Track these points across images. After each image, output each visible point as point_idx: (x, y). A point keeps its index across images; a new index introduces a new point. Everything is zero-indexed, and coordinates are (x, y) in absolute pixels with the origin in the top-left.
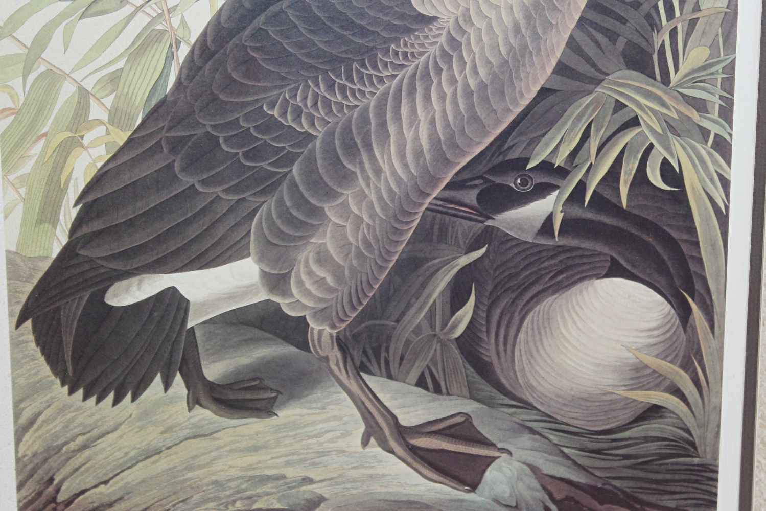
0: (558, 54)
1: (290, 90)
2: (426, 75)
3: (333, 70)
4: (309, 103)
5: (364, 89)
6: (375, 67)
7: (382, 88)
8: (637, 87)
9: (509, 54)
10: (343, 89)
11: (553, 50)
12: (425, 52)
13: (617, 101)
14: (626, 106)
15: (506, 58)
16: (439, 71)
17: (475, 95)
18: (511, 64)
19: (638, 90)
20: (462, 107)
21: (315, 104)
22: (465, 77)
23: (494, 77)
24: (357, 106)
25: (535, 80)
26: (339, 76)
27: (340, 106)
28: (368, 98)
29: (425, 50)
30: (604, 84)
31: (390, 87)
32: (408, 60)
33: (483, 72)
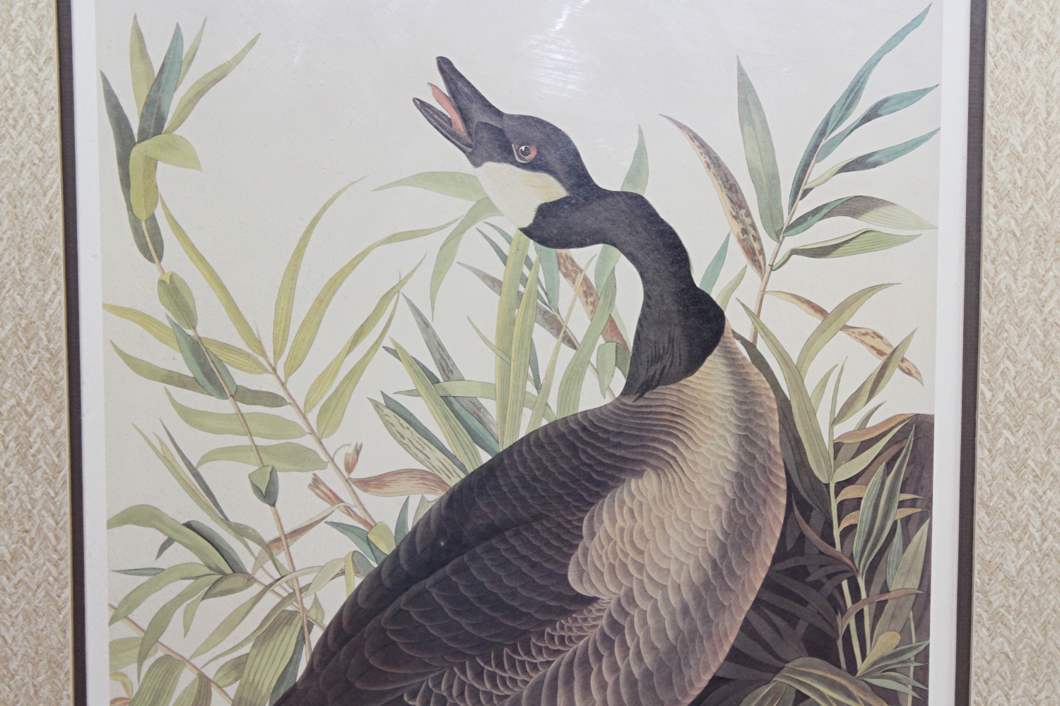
0: (732, 639)
1: (433, 679)
2: (585, 662)
3: (482, 656)
4: (455, 692)
5: (516, 677)
6: (528, 653)
7: (535, 676)
8: (820, 676)
9: (676, 639)
10: (492, 677)
11: (726, 635)
12: (582, 637)
13: (798, 692)
14: (808, 697)
15: (674, 644)
16: (599, 657)
17: (639, 684)
18: (678, 650)
19: (822, 680)
20: (625, 697)
21: (462, 694)
22: (628, 664)
23: (661, 664)
24: (507, 696)
25: (707, 668)
26: (488, 662)
27: (489, 695)
28: (520, 688)
29: (584, 634)
30: (783, 672)
31: (544, 675)
32: (565, 645)
33: (648, 659)
